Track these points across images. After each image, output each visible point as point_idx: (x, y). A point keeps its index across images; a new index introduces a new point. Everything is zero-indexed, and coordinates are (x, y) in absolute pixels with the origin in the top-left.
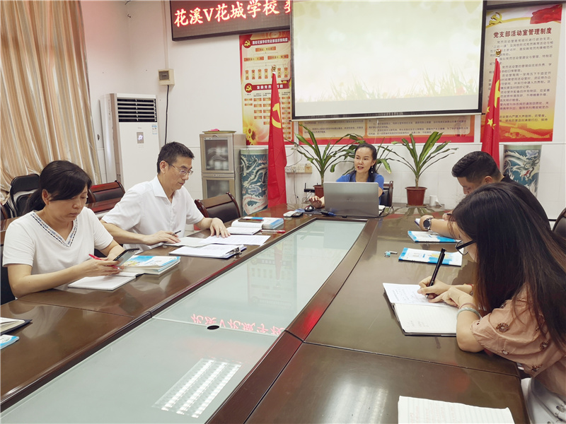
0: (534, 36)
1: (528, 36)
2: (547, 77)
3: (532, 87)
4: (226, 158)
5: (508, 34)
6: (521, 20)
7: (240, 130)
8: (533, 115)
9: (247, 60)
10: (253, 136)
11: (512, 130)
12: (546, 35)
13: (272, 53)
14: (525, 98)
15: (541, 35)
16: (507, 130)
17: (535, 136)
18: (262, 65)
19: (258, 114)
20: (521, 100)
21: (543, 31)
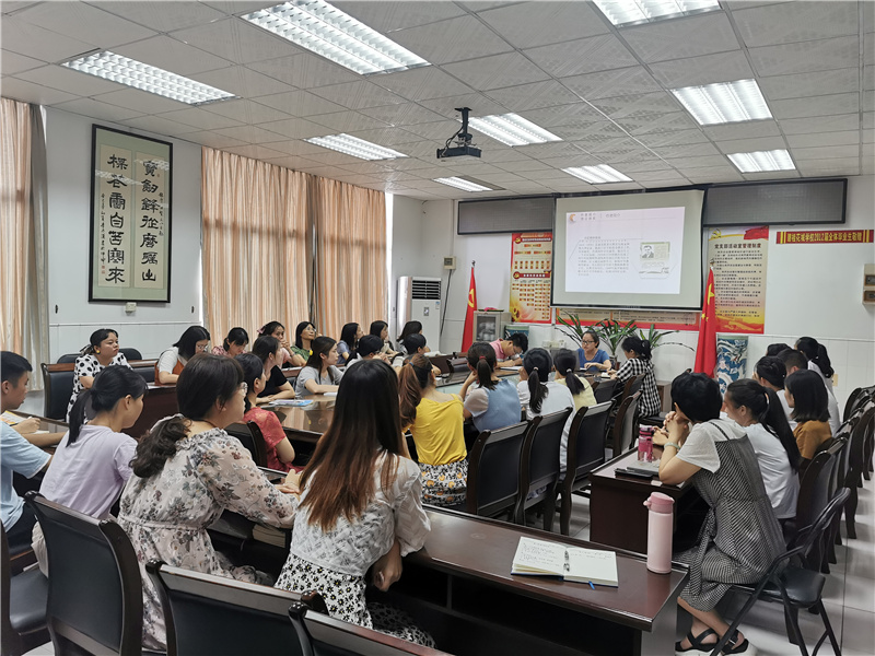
0: (747, 249)
1: (742, 249)
2: (758, 281)
3: (746, 289)
4: (494, 332)
5: (726, 246)
6: (736, 236)
7: (507, 309)
8: (747, 313)
9: (516, 253)
10: (518, 315)
11: (730, 323)
12: (757, 249)
13: (537, 249)
14: (740, 298)
15: (752, 249)
16: (727, 322)
17: (750, 329)
18: (528, 258)
19: (523, 297)
20: (738, 299)
21: (754, 246)
